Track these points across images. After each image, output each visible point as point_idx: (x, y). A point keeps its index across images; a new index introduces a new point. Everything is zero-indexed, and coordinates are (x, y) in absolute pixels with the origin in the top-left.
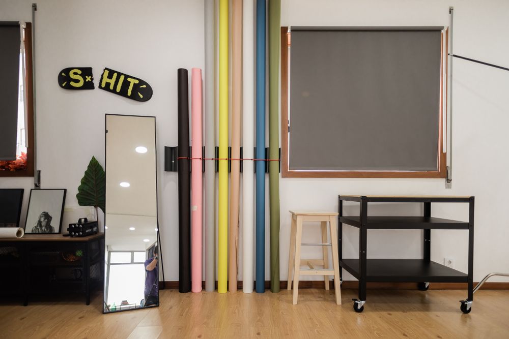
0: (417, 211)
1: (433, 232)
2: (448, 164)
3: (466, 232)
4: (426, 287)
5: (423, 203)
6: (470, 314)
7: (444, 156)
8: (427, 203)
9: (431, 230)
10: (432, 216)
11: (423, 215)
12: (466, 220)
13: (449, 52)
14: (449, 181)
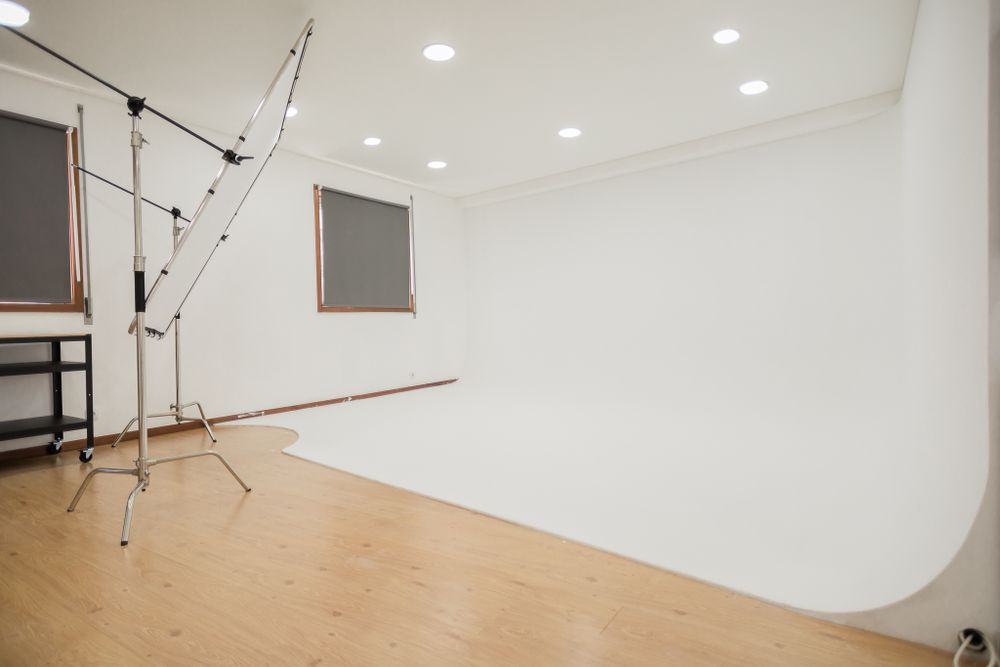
0: (43, 354)
1: (64, 375)
2: (86, 295)
3: (83, 373)
4: (57, 448)
5: (50, 343)
6: (91, 462)
7: (79, 286)
8: (56, 343)
9: (63, 373)
10: (62, 359)
11: (51, 360)
12: (82, 359)
13: (80, 166)
14: (88, 315)
